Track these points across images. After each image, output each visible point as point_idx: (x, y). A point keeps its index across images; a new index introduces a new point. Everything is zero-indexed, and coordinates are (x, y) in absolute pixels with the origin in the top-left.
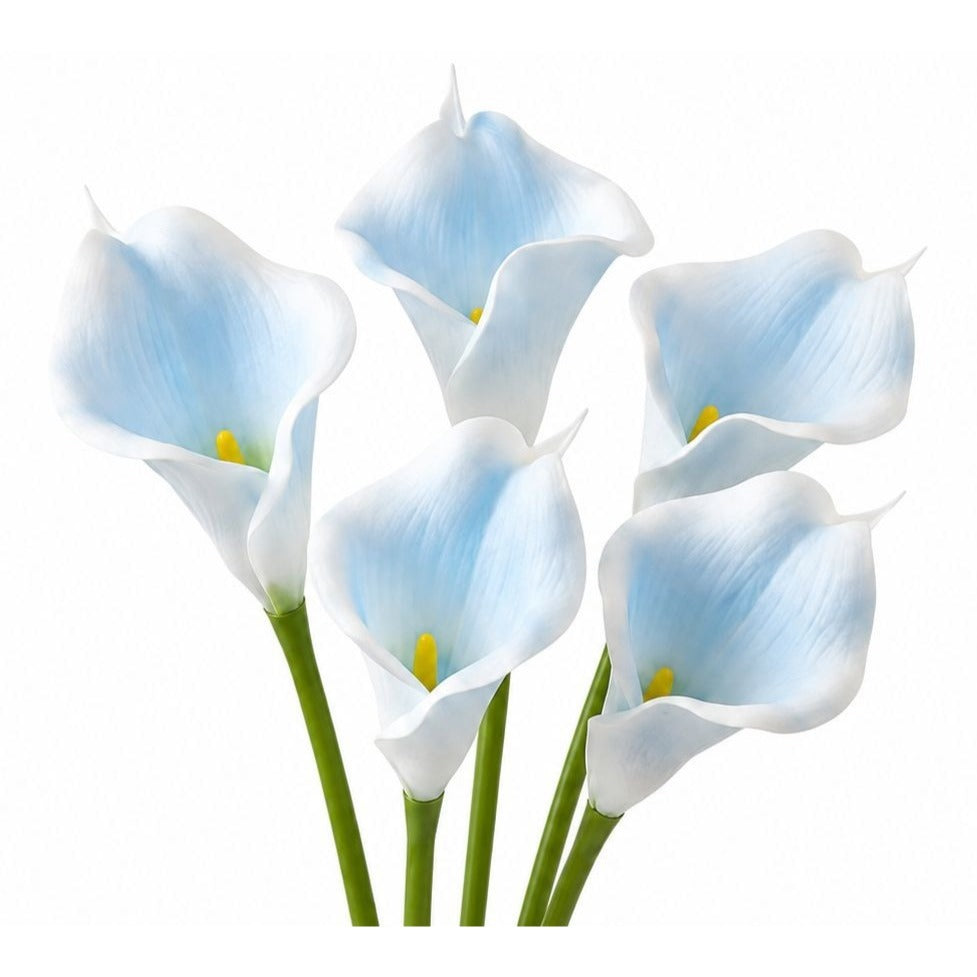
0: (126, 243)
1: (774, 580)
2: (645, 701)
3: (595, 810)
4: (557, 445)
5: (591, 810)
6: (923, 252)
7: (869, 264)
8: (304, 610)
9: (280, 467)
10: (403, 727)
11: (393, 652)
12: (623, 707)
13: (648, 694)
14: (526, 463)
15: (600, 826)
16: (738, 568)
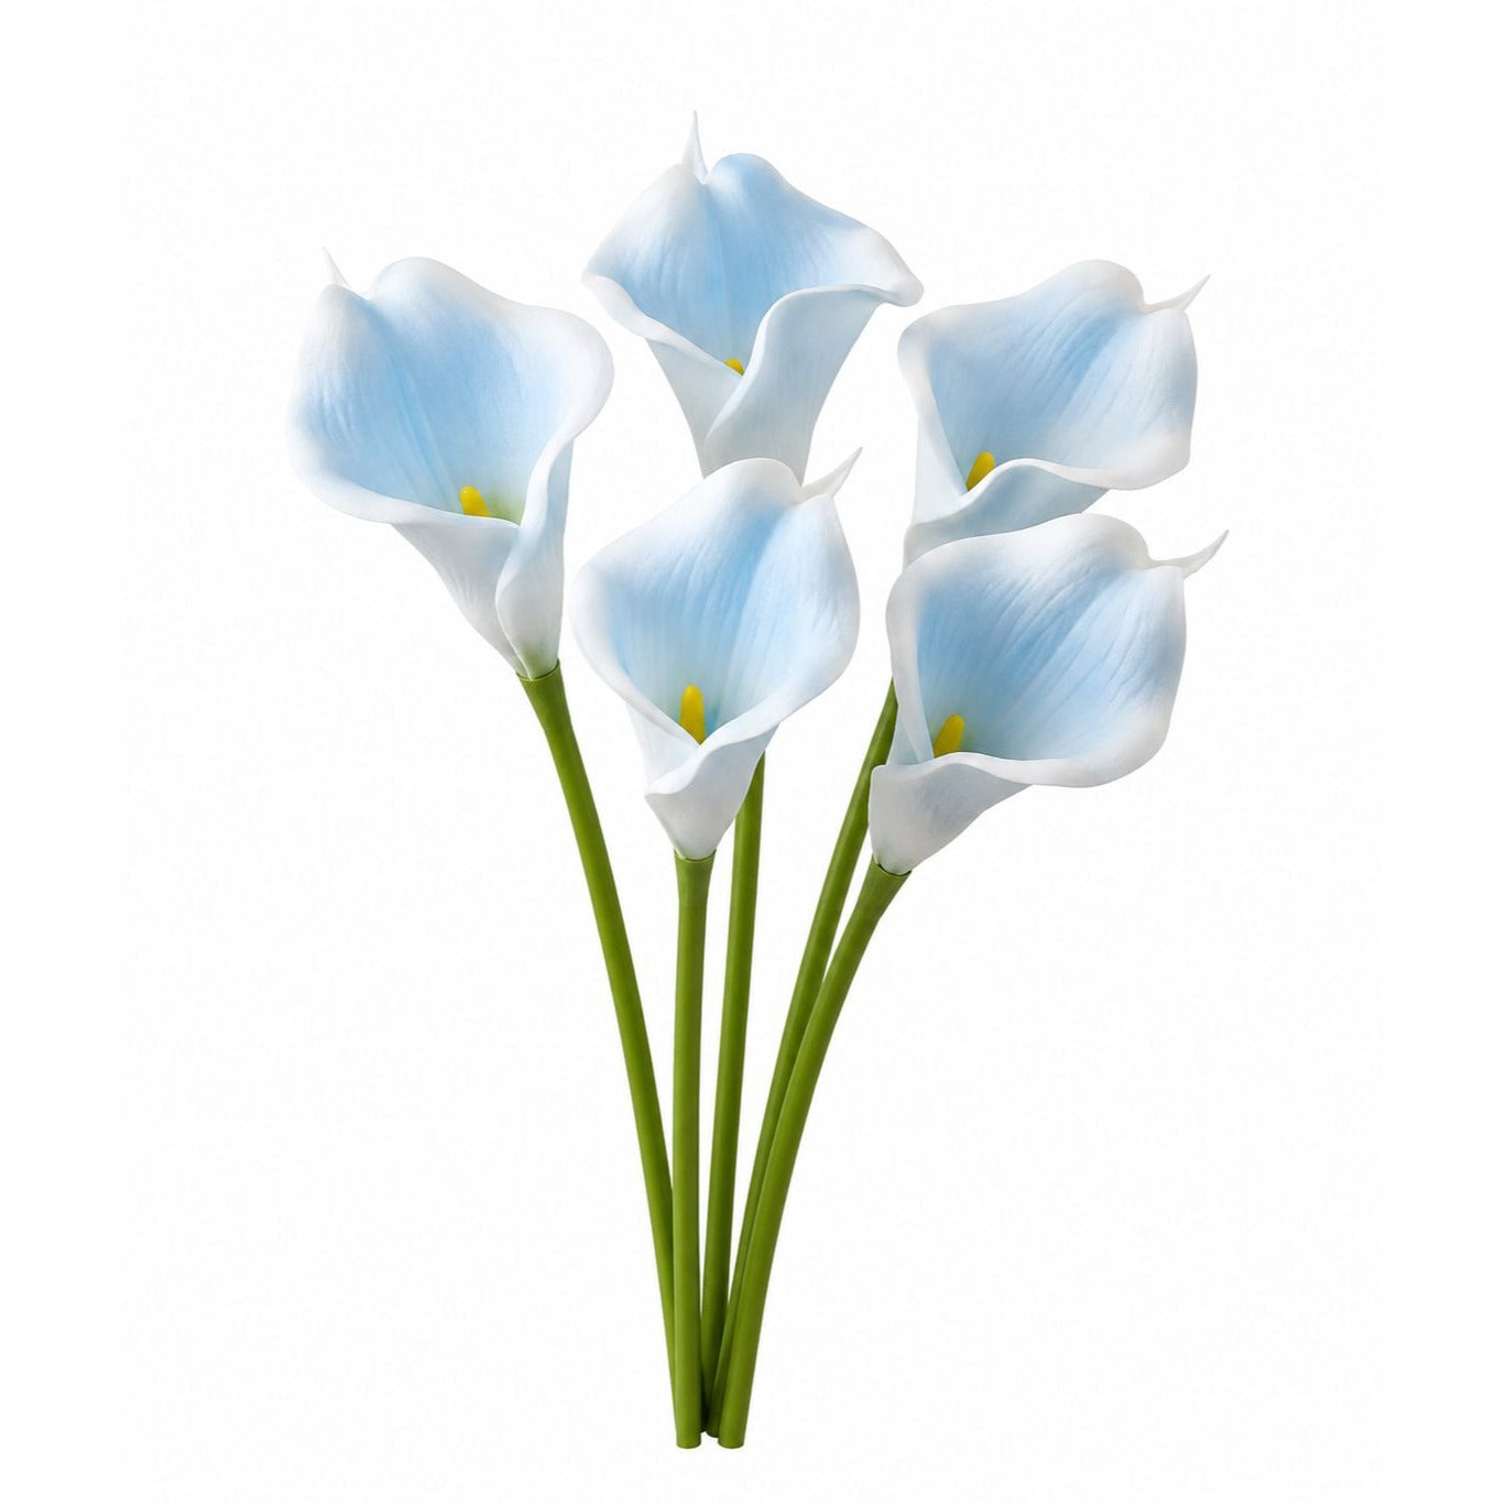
0: (367, 297)
1: (1078, 626)
2: (936, 757)
3: (880, 866)
4: (829, 484)
5: (876, 867)
6: (1204, 282)
7: (1150, 298)
8: (559, 672)
9: (532, 517)
10: (674, 780)
11: (658, 705)
12: (910, 760)
13: (939, 750)
14: (795, 503)
15: (885, 885)
16: (1036, 615)
